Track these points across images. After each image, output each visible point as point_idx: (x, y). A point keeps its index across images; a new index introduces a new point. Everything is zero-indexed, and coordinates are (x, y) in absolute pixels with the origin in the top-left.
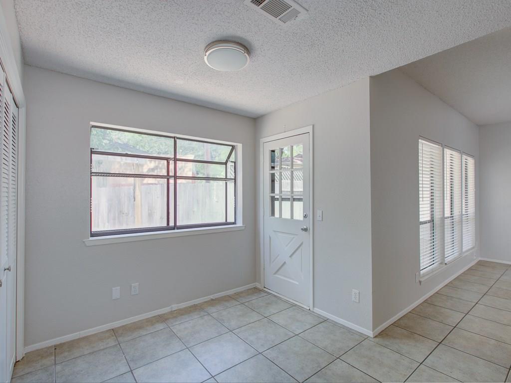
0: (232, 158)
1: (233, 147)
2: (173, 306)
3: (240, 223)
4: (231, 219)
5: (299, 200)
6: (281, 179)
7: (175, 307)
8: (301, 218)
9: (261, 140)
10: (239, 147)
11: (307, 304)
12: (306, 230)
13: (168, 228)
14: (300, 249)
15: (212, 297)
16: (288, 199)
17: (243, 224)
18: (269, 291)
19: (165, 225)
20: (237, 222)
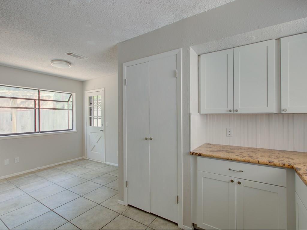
0: (71, 100)
1: (71, 95)
2: (38, 168)
3: (74, 129)
4: (70, 128)
5: (100, 118)
6: (93, 110)
7: (39, 168)
8: (101, 126)
9: (85, 91)
10: (74, 94)
11: (103, 161)
12: (102, 131)
13: (35, 132)
14: (100, 140)
15: (59, 163)
16: (96, 118)
17: (76, 130)
18: (89, 159)
19: (34, 131)
20: (73, 129)
